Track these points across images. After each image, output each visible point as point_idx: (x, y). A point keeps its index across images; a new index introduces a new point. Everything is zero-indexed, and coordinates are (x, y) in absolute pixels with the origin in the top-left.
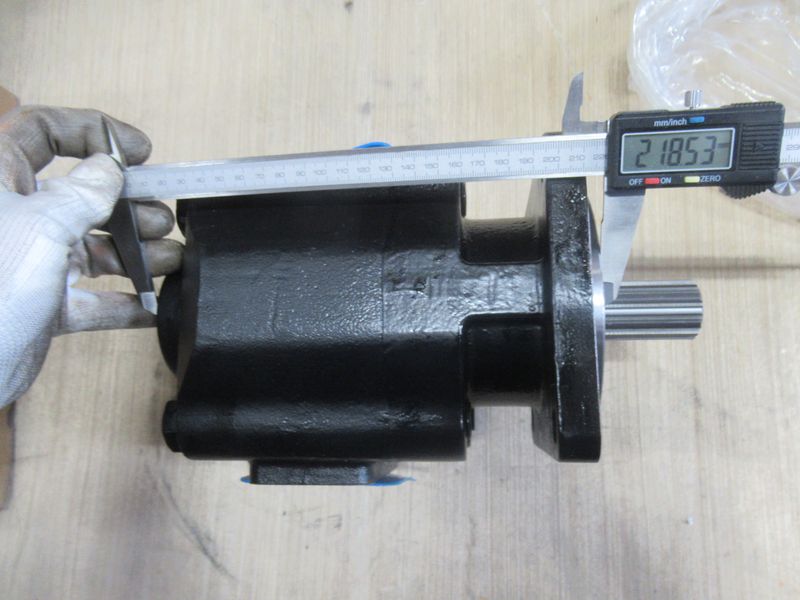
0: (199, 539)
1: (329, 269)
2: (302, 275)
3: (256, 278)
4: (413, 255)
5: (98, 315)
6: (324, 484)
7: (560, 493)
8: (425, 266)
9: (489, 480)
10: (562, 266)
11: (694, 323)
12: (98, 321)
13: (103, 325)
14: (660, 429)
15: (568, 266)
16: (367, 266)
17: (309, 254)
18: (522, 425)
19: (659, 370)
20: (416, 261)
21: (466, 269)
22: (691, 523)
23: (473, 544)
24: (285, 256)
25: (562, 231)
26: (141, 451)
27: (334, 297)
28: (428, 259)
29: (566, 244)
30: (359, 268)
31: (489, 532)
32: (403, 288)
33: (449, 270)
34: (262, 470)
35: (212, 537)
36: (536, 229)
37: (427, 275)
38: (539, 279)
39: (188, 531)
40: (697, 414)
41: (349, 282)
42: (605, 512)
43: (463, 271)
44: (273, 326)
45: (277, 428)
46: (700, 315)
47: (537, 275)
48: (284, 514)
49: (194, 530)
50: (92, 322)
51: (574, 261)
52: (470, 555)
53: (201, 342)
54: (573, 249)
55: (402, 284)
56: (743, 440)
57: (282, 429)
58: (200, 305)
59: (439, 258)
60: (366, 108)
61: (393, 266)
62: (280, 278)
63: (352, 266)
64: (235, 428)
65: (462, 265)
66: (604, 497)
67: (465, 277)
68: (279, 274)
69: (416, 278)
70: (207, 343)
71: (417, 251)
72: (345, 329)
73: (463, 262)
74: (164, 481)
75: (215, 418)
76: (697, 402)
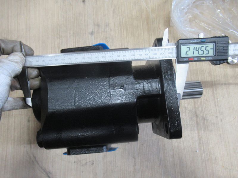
0: (47, 173)
1: (92, 84)
2: (83, 86)
3: (67, 88)
4: (119, 78)
5: (14, 104)
6: (92, 153)
7: (160, 147)
8: (123, 81)
9: (139, 145)
10: (166, 79)
11: (200, 93)
12: (14, 107)
13: (15, 108)
14: (187, 125)
15: (168, 79)
16: (104, 82)
17: (85, 79)
18: (147, 127)
19: (185, 108)
20: (120, 80)
21: (136, 81)
22: (197, 152)
23: (135, 165)
24: (76, 81)
25: (165, 68)
26: (25, 147)
27: (94, 93)
28: (124, 79)
29: (167, 72)
30: (102, 83)
31: (139, 161)
32: (117, 89)
33: (131, 82)
34: (71, 151)
35: (51, 172)
36: (155, 68)
37: (124, 84)
38: (159, 83)
39: (43, 171)
40: (197, 119)
41: (99, 88)
42: (173, 151)
43: (135, 82)
44: (75, 104)
45: (77, 136)
46: (202, 91)
47: (158, 82)
48: (75, 162)
49: (45, 171)
50: (12, 107)
51: (170, 77)
52: (134, 169)
53: (50, 111)
54: (169, 73)
55: (116, 87)
56: (210, 126)
57: (79, 137)
58: (48, 98)
59: (127, 79)
60: (92, 33)
61: (113, 82)
62: (76, 88)
63: (100, 82)
64: (63, 138)
65: (135, 80)
66: (173, 146)
67: (136, 84)
68: (75, 87)
69: (120, 85)
70: (52, 111)
71: (120, 77)
72: (99, 103)
73: (135, 79)
74: (33, 156)
75: (56, 135)
76: (197, 116)
